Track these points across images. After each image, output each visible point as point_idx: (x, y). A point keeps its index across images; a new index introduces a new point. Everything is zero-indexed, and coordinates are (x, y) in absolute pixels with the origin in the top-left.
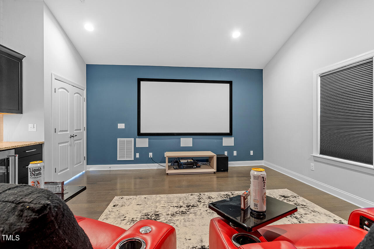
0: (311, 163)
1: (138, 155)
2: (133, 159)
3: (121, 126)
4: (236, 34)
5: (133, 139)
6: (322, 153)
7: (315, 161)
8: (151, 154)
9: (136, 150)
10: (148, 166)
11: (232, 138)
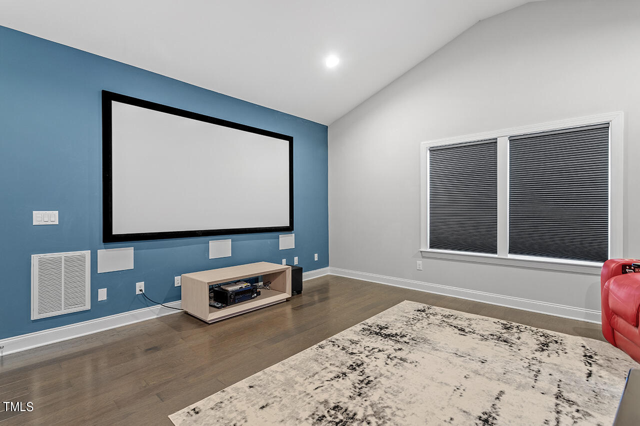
0: (418, 262)
1: (103, 295)
2: (88, 307)
3: (45, 217)
4: (332, 61)
5: (87, 254)
6: (432, 246)
7: (423, 257)
8: (140, 286)
9: (98, 280)
10: (135, 317)
11: (292, 236)
